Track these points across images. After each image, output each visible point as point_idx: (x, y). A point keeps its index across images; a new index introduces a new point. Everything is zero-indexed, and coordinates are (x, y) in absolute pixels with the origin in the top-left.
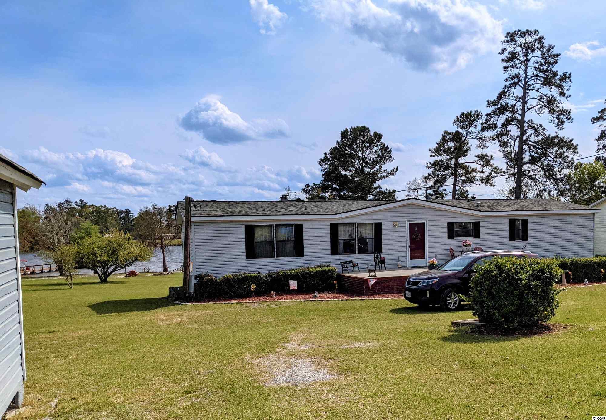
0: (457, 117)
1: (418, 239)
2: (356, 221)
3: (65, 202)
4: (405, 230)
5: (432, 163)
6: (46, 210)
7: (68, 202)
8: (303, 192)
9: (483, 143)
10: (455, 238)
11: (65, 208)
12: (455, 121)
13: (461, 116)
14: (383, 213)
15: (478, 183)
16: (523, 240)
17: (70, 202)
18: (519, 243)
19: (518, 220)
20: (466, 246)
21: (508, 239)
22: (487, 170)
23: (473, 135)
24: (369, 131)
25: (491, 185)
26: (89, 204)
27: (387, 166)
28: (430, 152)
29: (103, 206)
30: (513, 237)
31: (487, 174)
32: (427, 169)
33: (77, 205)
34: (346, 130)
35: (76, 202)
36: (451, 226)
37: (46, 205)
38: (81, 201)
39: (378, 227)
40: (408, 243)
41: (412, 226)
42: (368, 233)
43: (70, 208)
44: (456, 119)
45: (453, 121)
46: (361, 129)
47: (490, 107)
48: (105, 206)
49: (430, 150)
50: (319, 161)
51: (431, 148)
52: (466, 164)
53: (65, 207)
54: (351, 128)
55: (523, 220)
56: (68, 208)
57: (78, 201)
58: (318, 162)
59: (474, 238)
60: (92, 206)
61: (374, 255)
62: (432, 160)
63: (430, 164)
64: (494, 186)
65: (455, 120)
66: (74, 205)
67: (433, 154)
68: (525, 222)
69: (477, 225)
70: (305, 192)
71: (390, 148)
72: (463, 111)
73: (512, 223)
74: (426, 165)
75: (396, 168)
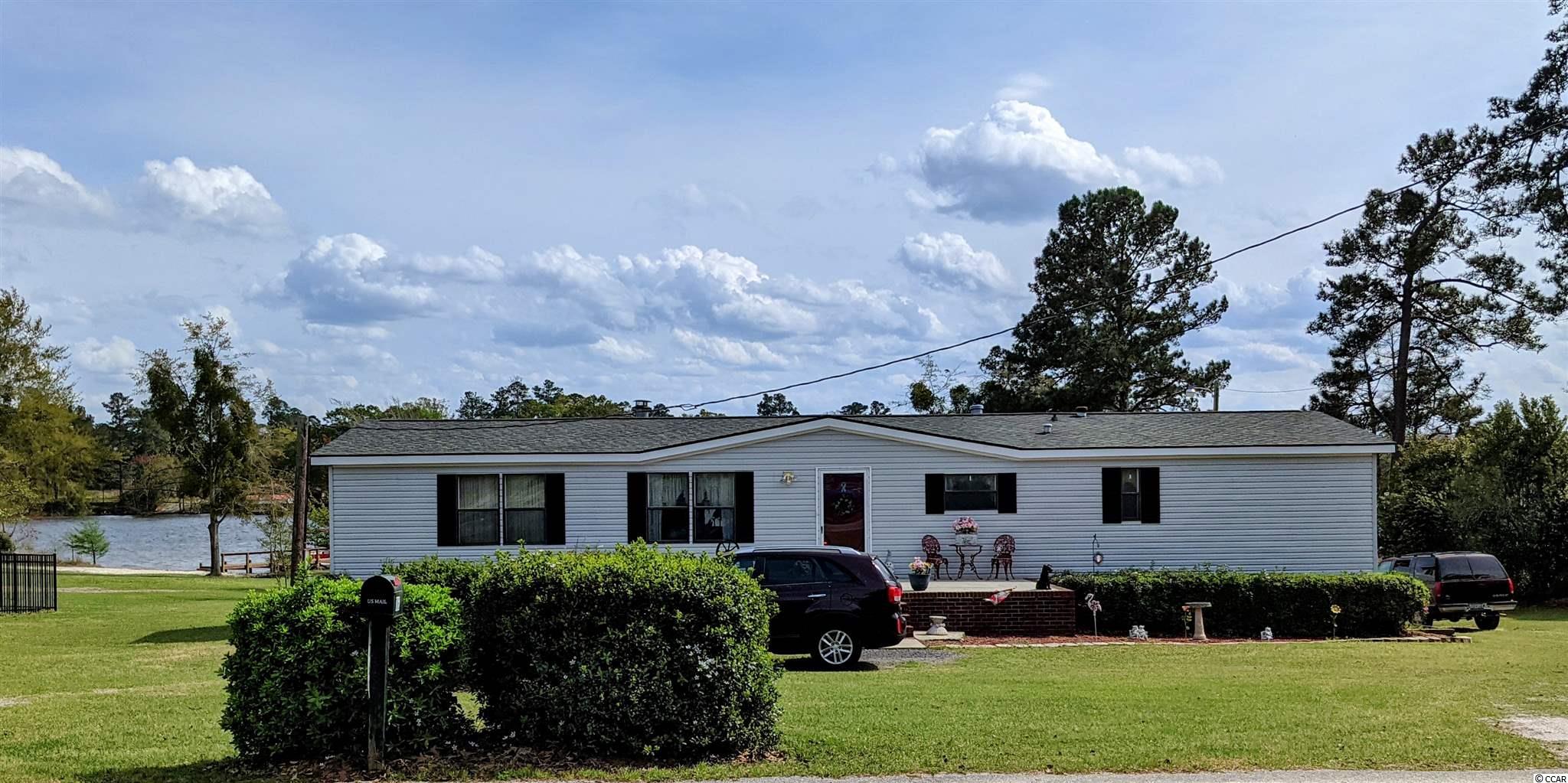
0: (1409, 148)
1: (848, 512)
2: (691, 468)
3: (511, 386)
4: (811, 490)
5: (1338, 282)
6: (466, 406)
7: (518, 387)
8: (984, 368)
9: (1501, 220)
10: (946, 512)
11: (512, 403)
12: (1404, 161)
13: (1420, 148)
14: (755, 450)
15: (1489, 339)
16: (1144, 521)
17: (524, 387)
18: (1131, 529)
19: (1133, 470)
20: (964, 531)
21: (1101, 516)
22: (1510, 301)
23: (1462, 199)
24: (1142, 200)
25: (1532, 346)
26: (566, 393)
27: (1202, 295)
28: (1327, 251)
29: (598, 397)
30: (1113, 513)
31: (1509, 313)
32: (1321, 301)
33: (538, 395)
34: (1075, 201)
35: (537, 389)
36: (934, 482)
37: (466, 393)
38: (549, 384)
39: (744, 482)
40: (820, 521)
41: (832, 481)
42: (724, 495)
43: (525, 401)
44: (1406, 155)
45: (1401, 159)
46: (1113, 196)
47: (1502, 117)
48: (602, 398)
49: (1326, 248)
50: (1033, 282)
51: (1328, 242)
52: (1444, 285)
53: (511, 399)
54: (1086, 194)
55: (1143, 471)
56: (517, 403)
57: (542, 386)
58: (1030, 285)
59: (1000, 512)
60: (574, 396)
61: (718, 547)
62: (1337, 274)
63: (1333, 285)
64: (1542, 347)
65: (1404, 159)
66: (531, 394)
67: (1337, 258)
68: (1150, 477)
69: (1008, 482)
70: (989, 367)
71: (1205, 246)
72: (1426, 132)
73: (1112, 478)
74: (1318, 290)
75: (1220, 300)
